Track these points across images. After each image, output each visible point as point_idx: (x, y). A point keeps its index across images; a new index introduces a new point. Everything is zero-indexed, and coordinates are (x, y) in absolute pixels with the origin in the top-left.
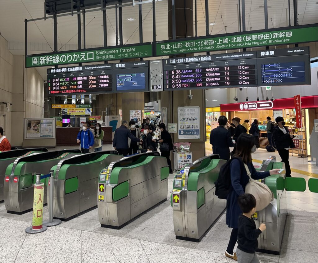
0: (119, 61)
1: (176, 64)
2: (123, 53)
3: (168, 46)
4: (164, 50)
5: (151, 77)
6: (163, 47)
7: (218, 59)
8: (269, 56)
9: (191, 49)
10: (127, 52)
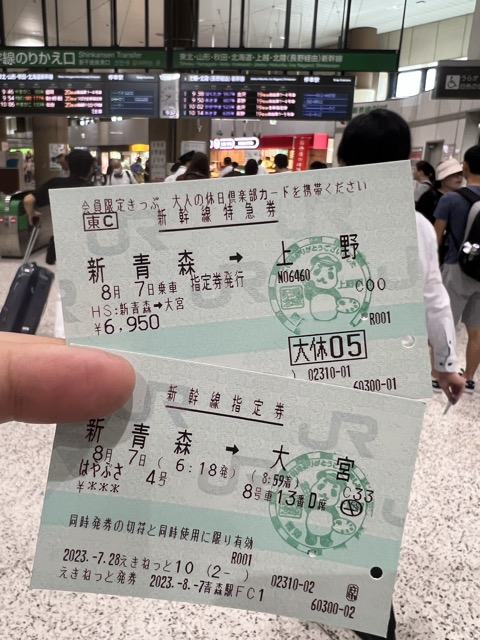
0: (113, 71)
1: (199, 82)
2: (122, 59)
3: (190, 55)
4: (183, 61)
5: (162, 99)
6: (183, 56)
7: (254, 81)
8: (313, 83)
9: (222, 64)
10: (128, 59)
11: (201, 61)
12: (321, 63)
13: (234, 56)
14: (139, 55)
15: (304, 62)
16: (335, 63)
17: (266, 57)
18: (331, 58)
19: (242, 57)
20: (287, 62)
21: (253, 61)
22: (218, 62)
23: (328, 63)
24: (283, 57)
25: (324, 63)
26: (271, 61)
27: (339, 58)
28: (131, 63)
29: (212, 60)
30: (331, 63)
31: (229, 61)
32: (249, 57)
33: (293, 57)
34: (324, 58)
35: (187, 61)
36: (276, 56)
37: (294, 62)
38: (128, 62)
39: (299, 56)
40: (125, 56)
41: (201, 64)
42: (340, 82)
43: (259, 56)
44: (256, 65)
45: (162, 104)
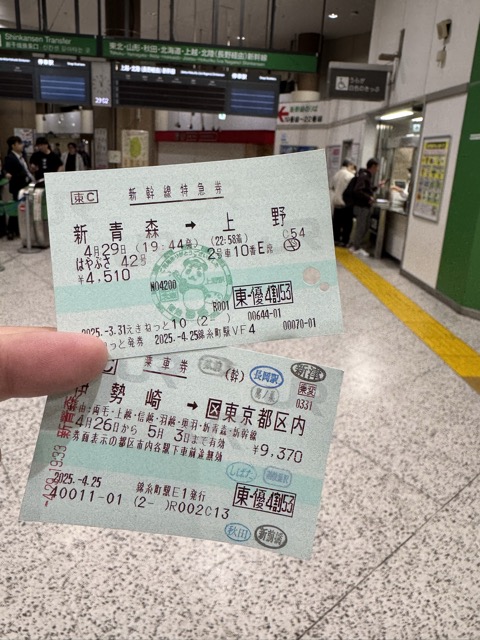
0: (43, 55)
1: (130, 72)
2: (51, 44)
3: (120, 45)
4: (114, 50)
5: (93, 86)
6: (113, 45)
7: (184, 75)
8: (241, 80)
9: (151, 56)
10: (57, 44)
11: (131, 52)
12: (247, 60)
13: (164, 48)
14: (68, 42)
15: (231, 59)
16: (261, 62)
17: (195, 52)
18: (257, 56)
19: (171, 50)
20: (214, 58)
21: (182, 55)
22: (148, 53)
23: (254, 61)
24: (211, 53)
25: (250, 61)
26: (199, 56)
27: (264, 57)
28: (60, 49)
29: (142, 52)
30: (257, 61)
31: (159, 53)
32: (178, 51)
33: (221, 53)
34: (250, 56)
35: (117, 51)
36: (204, 51)
37: (222, 59)
38: (57, 48)
39: (227, 53)
40: (54, 41)
41: (131, 55)
42: (266, 81)
43: (188, 50)
44: (185, 59)
45: (94, 92)
